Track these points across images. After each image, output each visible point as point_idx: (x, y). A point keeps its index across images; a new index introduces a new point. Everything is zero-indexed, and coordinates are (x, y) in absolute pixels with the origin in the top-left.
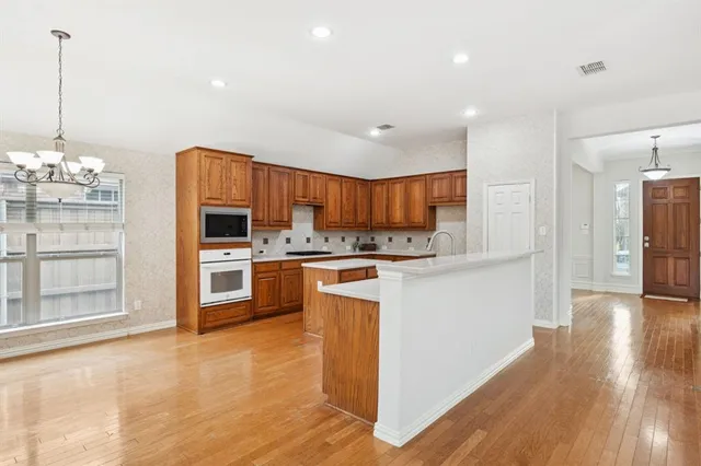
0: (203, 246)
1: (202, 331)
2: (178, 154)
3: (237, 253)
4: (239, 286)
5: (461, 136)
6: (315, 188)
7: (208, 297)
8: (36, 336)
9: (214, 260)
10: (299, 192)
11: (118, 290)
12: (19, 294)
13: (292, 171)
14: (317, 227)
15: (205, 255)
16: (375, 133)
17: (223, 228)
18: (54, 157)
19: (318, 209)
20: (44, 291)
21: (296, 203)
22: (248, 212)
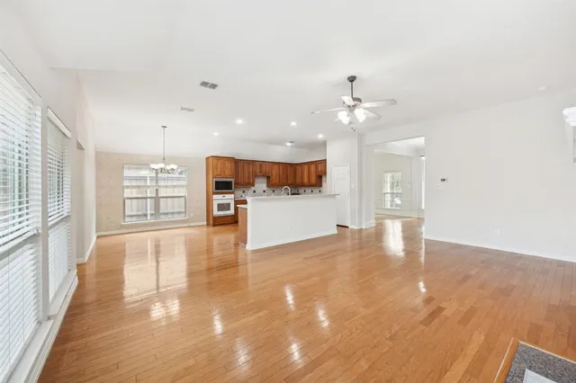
0: (214, 193)
1: (214, 225)
2: (207, 158)
3: (228, 196)
4: (229, 209)
5: (324, 144)
6: (266, 169)
7: (216, 213)
8: (159, 224)
9: (219, 199)
10: (258, 170)
11: (185, 212)
12: (153, 212)
13: (253, 162)
14: (268, 186)
15: (215, 197)
16: (289, 144)
17: (222, 186)
18: (162, 166)
19: (268, 178)
20: (161, 211)
21: (256, 176)
22: (233, 180)
